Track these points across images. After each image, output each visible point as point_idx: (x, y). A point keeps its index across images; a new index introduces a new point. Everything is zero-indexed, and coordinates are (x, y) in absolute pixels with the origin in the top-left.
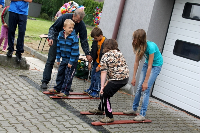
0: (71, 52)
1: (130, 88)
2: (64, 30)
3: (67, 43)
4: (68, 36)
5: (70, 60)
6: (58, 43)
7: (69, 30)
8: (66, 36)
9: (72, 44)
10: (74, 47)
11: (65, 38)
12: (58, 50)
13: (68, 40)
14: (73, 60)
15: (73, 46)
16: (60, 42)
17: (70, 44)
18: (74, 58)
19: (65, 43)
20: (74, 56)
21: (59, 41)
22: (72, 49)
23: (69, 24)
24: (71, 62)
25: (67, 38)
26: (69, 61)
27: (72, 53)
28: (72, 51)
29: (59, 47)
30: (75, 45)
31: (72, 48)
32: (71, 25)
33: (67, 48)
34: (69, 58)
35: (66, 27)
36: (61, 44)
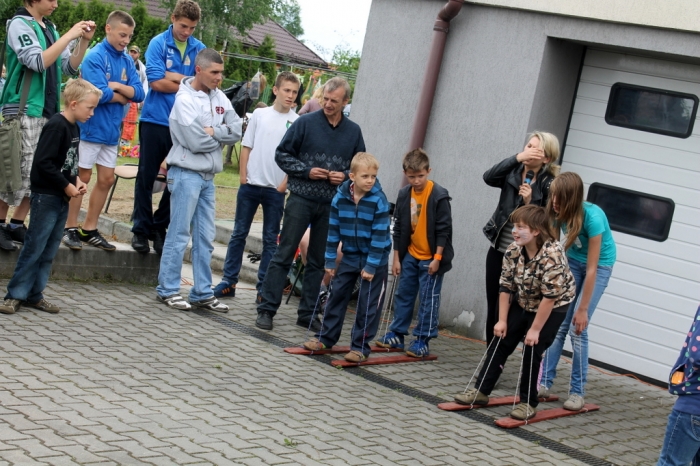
0: (370, 240)
1: (473, 323)
2: (351, 182)
3: (361, 215)
4: (362, 196)
5: (370, 260)
6: (334, 218)
7: (364, 181)
8: (357, 198)
9: (374, 217)
10: (379, 227)
11: (357, 202)
12: (331, 235)
13: (364, 208)
14: (376, 262)
15: (377, 223)
16: (342, 214)
17: (369, 217)
18: (378, 255)
19: (357, 214)
20: (377, 250)
21: (336, 211)
22: (373, 232)
23: (364, 164)
24: (372, 266)
25: (361, 202)
26: (365, 261)
27: (372, 242)
28: (374, 237)
29: (336, 229)
30: (382, 220)
31: (374, 228)
32: (369, 168)
33: (361, 229)
34: (366, 255)
35: (355, 174)
36: (344, 220)
